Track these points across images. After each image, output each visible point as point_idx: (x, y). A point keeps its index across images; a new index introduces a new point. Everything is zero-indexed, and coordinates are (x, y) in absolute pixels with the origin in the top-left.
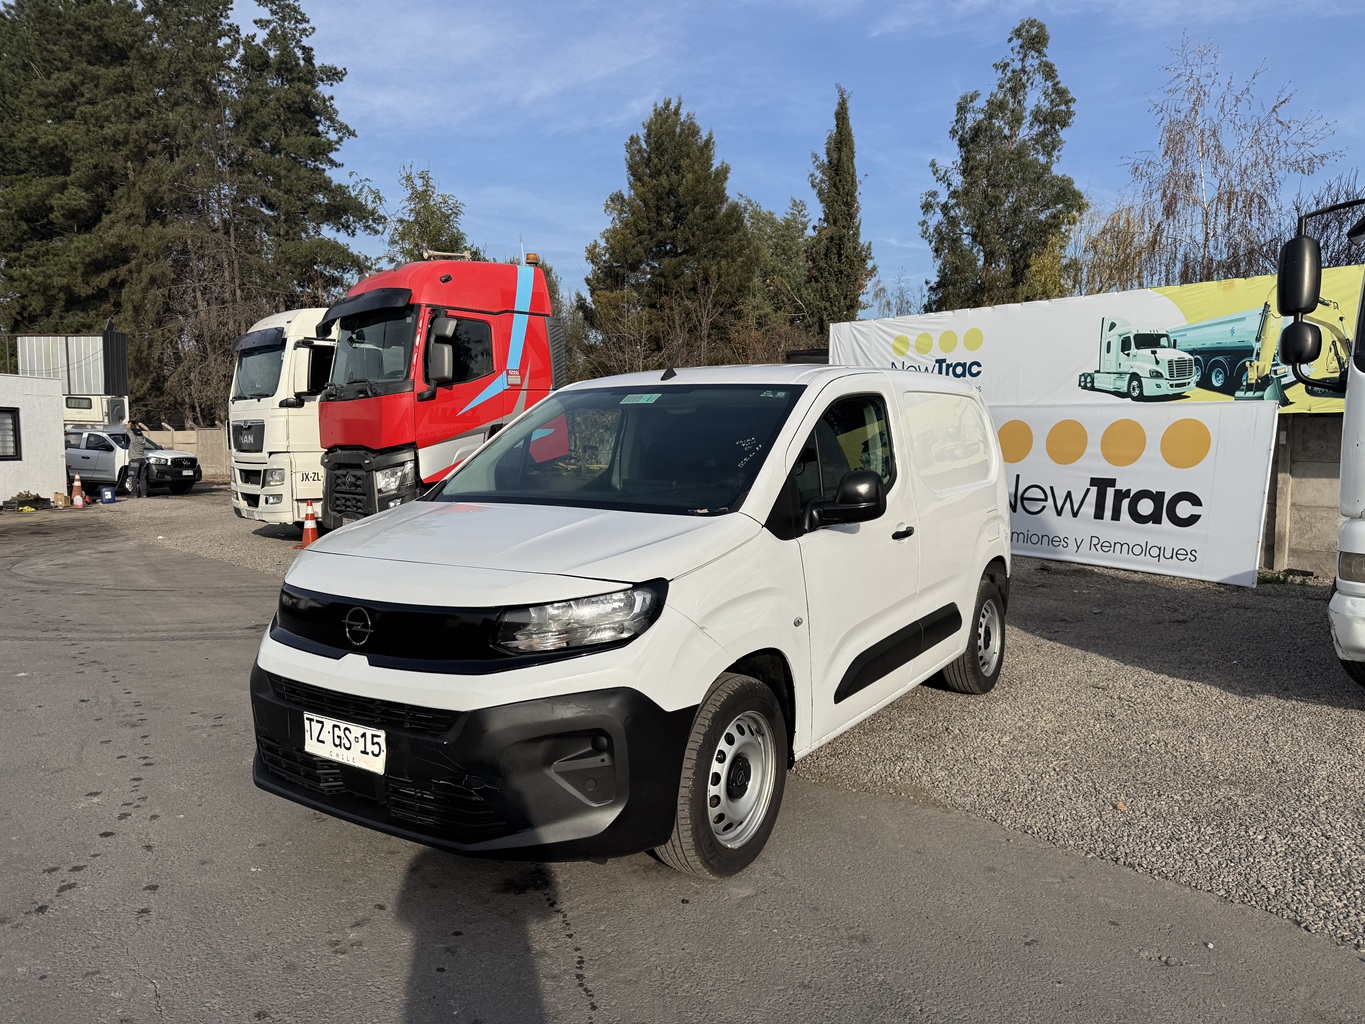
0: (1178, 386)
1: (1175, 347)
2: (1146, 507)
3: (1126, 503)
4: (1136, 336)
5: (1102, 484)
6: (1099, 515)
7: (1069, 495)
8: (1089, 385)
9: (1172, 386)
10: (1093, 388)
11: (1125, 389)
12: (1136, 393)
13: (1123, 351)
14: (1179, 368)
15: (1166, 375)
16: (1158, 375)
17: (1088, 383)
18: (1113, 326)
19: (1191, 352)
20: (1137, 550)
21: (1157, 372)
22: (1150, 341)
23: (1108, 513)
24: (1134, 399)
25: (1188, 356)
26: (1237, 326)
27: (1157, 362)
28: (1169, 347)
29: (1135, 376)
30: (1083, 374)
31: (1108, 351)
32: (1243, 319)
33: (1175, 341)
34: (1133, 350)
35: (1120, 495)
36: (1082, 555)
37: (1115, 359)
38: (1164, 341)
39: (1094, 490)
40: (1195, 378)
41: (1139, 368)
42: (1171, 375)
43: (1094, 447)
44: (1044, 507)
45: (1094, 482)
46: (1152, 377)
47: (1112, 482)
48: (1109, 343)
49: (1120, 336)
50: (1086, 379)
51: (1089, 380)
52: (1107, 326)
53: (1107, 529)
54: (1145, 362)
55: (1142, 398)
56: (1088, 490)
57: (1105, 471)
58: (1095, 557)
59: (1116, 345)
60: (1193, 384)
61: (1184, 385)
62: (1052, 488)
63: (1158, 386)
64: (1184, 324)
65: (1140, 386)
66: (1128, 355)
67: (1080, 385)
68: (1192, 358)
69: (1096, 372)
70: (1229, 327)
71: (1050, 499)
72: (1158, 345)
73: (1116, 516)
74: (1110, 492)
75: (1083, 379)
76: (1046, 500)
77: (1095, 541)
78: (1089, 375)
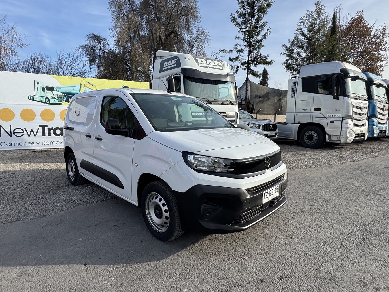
0: (60, 101)
1: (58, 91)
2: (58, 132)
3: (52, 131)
4: (46, 87)
5: (43, 127)
6: (44, 134)
7: (32, 130)
8: (32, 99)
9: (58, 101)
10: (33, 100)
11: (44, 101)
12: (48, 102)
13: (42, 90)
14: (60, 97)
15: (57, 98)
16: (54, 98)
17: (31, 98)
18: (38, 83)
19: (63, 93)
20: (58, 143)
21: (54, 97)
22: (51, 89)
23: (47, 134)
24: (47, 104)
25: (62, 94)
26: (74, 88)
27: (54, 95)
28: (57, 91)
29: (47, 98)
30: (30, 96)
31: (38, 90)
32: (76, 87)
33: (58, 90)
34: (46, 91)
35: (49, 130)
36: (39, 147)
37: (40, 92)
38: (55, 89)
39: (41, 129)
40: (65, 99)
41: (48, 95)
42: (58, 98)
43: (38, 117)
44: (23, 134)
45: (40, 126)
46: (52, 98)
47: (46, 126)
48: (37, 88)
49: (41, 86)
50: (31, 97)
51: (32, 97)
52: (36, 83)
53: (47, 138)
54: (50, 94)
55: (50, 104)
56: (39, 129)
57: (44, 123)
58: (45, 146)
59: (40, 89)
60: (64, 101)
61: (62, 101)
62: (25, 129)
63: (55, 101)
64: (60, 86)
65: (49, 100)
66: (44, 92)
67: (29, 99)
68: (63, 94)
69: (34, 95)
70: (72, 88)
71: (25, 132)
72: (53, 90)
73: (49, 134)
74: (46, 129)
75: (30, 97)
76: (23, 132)
77: (44, 142)
78: (32, 96)
